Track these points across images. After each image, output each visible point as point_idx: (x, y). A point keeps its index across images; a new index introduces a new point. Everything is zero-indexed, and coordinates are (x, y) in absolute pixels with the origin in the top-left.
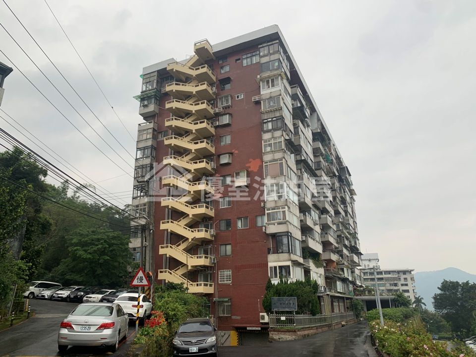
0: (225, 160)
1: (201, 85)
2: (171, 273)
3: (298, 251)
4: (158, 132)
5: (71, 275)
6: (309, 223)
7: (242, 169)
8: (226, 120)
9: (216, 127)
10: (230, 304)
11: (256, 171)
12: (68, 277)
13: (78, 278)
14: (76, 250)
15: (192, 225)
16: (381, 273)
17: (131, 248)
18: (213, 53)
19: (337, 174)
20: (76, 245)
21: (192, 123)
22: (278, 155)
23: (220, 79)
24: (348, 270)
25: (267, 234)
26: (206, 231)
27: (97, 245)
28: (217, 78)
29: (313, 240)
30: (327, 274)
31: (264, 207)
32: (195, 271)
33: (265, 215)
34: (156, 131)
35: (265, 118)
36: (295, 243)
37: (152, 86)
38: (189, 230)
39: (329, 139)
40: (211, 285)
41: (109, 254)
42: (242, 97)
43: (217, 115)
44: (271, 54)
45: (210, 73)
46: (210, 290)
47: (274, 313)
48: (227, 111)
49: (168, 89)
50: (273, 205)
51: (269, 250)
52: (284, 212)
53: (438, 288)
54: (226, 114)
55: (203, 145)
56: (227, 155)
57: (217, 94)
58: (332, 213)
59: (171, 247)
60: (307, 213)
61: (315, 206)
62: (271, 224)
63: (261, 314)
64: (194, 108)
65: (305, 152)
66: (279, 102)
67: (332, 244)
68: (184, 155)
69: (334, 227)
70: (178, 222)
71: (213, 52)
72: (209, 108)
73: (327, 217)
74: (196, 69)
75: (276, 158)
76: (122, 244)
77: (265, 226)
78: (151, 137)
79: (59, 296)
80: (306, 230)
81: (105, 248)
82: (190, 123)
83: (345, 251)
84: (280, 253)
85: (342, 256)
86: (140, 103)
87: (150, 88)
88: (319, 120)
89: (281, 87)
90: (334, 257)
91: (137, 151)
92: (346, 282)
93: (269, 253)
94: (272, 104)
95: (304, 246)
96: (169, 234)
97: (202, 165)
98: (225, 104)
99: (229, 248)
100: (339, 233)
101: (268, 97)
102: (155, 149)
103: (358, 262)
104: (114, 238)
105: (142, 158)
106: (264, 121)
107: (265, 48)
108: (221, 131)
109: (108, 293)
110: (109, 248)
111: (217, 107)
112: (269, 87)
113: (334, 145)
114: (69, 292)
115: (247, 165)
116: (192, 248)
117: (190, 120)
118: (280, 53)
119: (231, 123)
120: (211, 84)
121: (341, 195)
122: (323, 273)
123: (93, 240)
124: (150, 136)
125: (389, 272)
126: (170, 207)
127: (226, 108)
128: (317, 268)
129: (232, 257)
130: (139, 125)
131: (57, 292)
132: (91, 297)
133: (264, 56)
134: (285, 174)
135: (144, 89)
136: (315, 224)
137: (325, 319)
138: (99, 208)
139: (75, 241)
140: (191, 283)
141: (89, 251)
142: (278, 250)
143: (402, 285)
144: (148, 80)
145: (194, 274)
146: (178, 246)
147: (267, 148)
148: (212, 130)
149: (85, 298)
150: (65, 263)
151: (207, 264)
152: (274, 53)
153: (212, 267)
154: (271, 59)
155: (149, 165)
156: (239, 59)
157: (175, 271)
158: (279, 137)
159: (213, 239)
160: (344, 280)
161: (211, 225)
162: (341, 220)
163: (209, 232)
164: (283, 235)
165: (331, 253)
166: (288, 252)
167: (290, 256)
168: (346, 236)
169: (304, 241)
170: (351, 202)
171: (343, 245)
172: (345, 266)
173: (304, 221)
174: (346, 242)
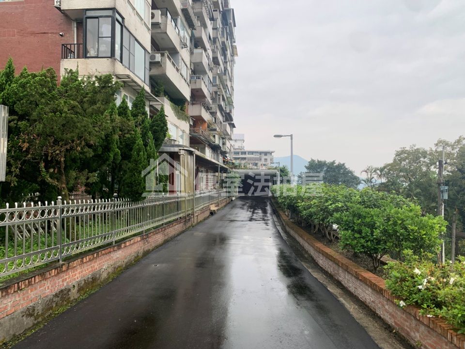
3: (141, 71)
6: (172, 35)
24: (219, 138)
29: (175, 70)
30: (192, 134)
58: (210, 55)
60: (169, 15)
67: (204, 97)
69: (210, 75)
73: (202, 52)
83: (219, 114)
85: (215, 118)
92: (217, 152)
93: (64, 57)
95: (155, 72)
103: (230, 134)
122: (188, 131)
128: (179, 119)
136: (183, 46)
160: (215, 149)
162: (219, 72)
164: (101, 17)
165: (203, 108)
166: (110, 55)
167: (114, 65)
168: (223, 96)
169: (158, 62)
170: (232, 61)
171: (218, 105)
172: (216, 132)
173: (162, 26)
174: (222, 103)
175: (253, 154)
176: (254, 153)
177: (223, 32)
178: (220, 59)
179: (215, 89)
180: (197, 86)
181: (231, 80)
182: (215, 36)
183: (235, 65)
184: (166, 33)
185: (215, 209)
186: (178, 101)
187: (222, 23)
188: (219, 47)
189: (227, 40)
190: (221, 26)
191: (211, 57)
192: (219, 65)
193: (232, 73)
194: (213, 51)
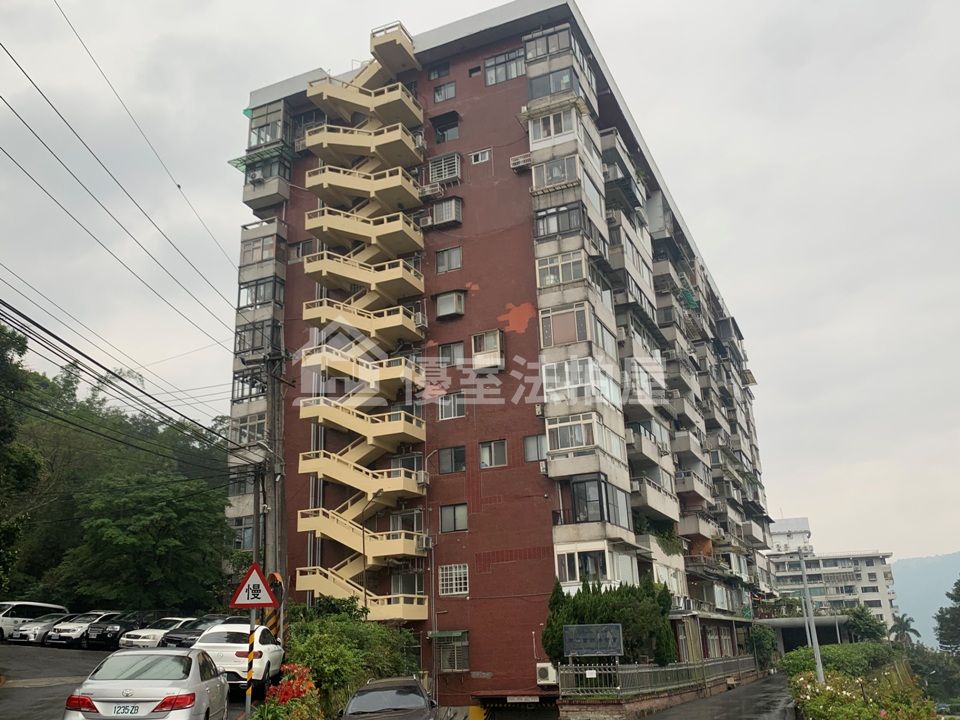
0: (448, 306)
1: (389, 130)
2: (326, 576)
3: (624, 518)
4: (289, 244)
5: (89, 585)
6: (648, 450)
7: (489, 329)
8: (448, 212)
9: (427, 231)
10: (466, 643)
11: (523, 331)
12: (82, 589)
13: (105, 591)
14: (98, 527)
15: (376, 462)
16: (815, 563)
17: (232, 519)
18: (415, 55)
19: (711, 335)
20: (100, 513)
21: (369, 222)
22: (574, 294)
23: (434, 115)
24: (739, 558)
25: (551, 478)
26: (408, 475)
27: (150, 514)
28: (425, 115)
29: (657, 492)
30: (690, 569)
31: (543, 415)
32: (384, 569)
33: (544, 434)
34: (284, 240)
35: (542, 207)
36: (615, 497)
37: (273, 135)
38: (367, 473)
39: (692, 255)
40: (420, 602)
41: (179, 533)
42: (487, 159)
43: (429, 202)
44: (552, 56)
45: (409, 102)
46: (419, 612)
47: (570, 660)
48: (452, 190)
49: (311, 140)
50: (563, 412)
51: (556, 515)
52: (589, 427)
53: (948, 595)
54: (449, 199)
55: (396, 273)
56: (454, 296)
57: (426, 153)
58: (701, 425)
59: (325, 514)
60: (642, 429)
61: (660, 410)
62: (560, 455)
63: (539, 665)
64: (372, 187)
65: (636, 285)
66: (572, 169)
67: (701, 499)
68: (352, 298)
69: (706, 460)
70: (341, 455)
71: (416, 51)
72: (409, 186)
73: (689, 436)
74: (377, 94)
75: (568, 300)
76: (209, 509)
77: (545, 460)
78: (273, 255)
79: (62, 634)
80: (640, 467)
81: (170, 519)
82: (364, 221)
83: (732, 514)
84: (582, 522)
85: (724, 526)
86: (243, 175)
87: (268, 139)
88: (667, 208)
89: (577, 134)
90: (708, 529)
91: (240, 289)
92: (736, 587)
93: (555, 523)
94: (556, 173)
95: (636, 504)
96: (320, 485)
97: (396, 320)
98: (446, 176)
99: (462, 513)
100: (717, 473)
101: (547, 156)
102: (283, 283)
103: (761, 539)
104: (189, 495)
105: (252, 307)
106: (540, 214)
107: (539, 42)
108: (437, 238)
109: (178, 626)
110: (179, 519)
111: (427, 182)
112: (549, 134)
113: (702, 268)
114: (86, 626)
115: (501, 318)
116: (374, 516)
117: (363, 214)
118: (574, 54)
119: (460, 220)
120: (413, 128)
121: (720, 384)
122: (682, 566)
123: (140, 502)
124: (269, 254)
125: (834, 561)
126: (321, 421)
127: (449, 185)
128: (669, 554)
129: (470, 533)
130: (244, 227)
131: (56, 627)
132: (137, 637)
133: (537, 60)
134: (589, 339)
135: (254, 143)
136: (662, 453)
137: (688, 674)
138: (154, 427)
139: (96, 504)
140: (375, 597)
141: (131, 528)
142: (575, 516)
143: (865, 590)
144: (263, 121)
145: (381, 577)
146: (341, 511)
147: (547, 278)
148: (418, 238)
149: (124, 639)
150: (75, 556)
151: (412, 552)
152: (559, 54)
153: (422, 558)
154: (554, 69)
155: (270, 323)
156: (478, 69)
157: (337, 569)
158: (576, 252)
159: (425, 493)
160: (732, 583)
161: (420, 461)
162: (721, 443)
163: (414, 476)
164: (588, 481)
165: (700, 520)
166: (599, 519)
167: (604, 528)
168: (734, 479)
169: (637, 492)
170: (745, 400)
171: (728, 500)
172: (731, 549)
173: (635, 446)
174: (735, 494)
175: (836, 565)
176: (839, 563)
178: (720, 415)
180: (687, 490)
181: (748, 436)
182: (705, 389)
184: (642, 454)
188: (715, 401)
190: (714, 363)
191: (703, 429)
192: (720, 427)
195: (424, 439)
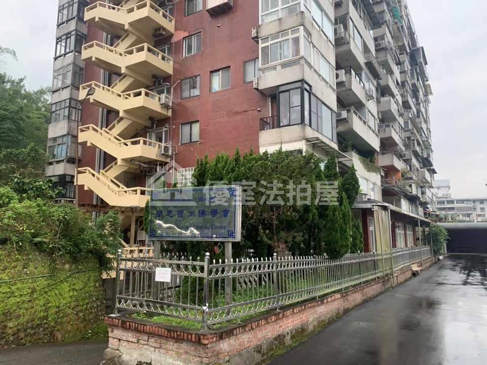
6: (358, 90)
16: (452, 202)
17: (51, 139)
24: (417, 187)
25: (261, 91)
26: (149, 95)
29: (362, 123)
30: (385, 186)
31: (257, 37)
33: (258, 55)
36: (319, 109)
52: (296, 41)
59: (93, 128)
60: (353, 72)
62: (269, 69)
67: (396, 144)
69: (401, 120)
70: (112, 88)
73: (391, 100)
77: (257, 77)
84: (285, 126)
85: (410, 166)
93: (262, 129)
99: (196, 128)
103: (430, 181)
125: (462, 201)
126: (93, 59)
128: (369, 171)
136: (369, 98)
142: (279, 122)
143: (478, 216)
153: (166, 163)
159: (170, 114)
161: (168, 90)
162: (410, 116)
163: (157, 98)
164: (292, 89)
165: (394, 156)
166: (300, 122)
167: (304, 130)
168: (417, 140)
169: (345, 119)
170: (425, 101)
171: (413, 151)
172: (413, 181)
173: (346, 84)
174: (418, 149)
175: (463, 203)
176: (465, 202)
177: (412, 74)
178: (411, 101)
179: (408, 134)
180: (387, 135)
181: (426, 122)
182: (403, 80)
183: (429, 105)
184: (351, 89)
185: (418, 269)
186: (367, 153)
187: (411, 65)
188: (409, 90)
189: (418, 80)
190: (410, 68)
191: (400, 102)
192: (411, 108)
193: (426, 114)
194: (402, 96)
195: (171, 73)
